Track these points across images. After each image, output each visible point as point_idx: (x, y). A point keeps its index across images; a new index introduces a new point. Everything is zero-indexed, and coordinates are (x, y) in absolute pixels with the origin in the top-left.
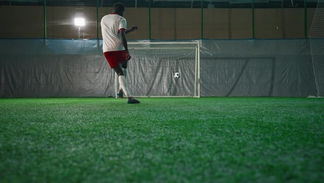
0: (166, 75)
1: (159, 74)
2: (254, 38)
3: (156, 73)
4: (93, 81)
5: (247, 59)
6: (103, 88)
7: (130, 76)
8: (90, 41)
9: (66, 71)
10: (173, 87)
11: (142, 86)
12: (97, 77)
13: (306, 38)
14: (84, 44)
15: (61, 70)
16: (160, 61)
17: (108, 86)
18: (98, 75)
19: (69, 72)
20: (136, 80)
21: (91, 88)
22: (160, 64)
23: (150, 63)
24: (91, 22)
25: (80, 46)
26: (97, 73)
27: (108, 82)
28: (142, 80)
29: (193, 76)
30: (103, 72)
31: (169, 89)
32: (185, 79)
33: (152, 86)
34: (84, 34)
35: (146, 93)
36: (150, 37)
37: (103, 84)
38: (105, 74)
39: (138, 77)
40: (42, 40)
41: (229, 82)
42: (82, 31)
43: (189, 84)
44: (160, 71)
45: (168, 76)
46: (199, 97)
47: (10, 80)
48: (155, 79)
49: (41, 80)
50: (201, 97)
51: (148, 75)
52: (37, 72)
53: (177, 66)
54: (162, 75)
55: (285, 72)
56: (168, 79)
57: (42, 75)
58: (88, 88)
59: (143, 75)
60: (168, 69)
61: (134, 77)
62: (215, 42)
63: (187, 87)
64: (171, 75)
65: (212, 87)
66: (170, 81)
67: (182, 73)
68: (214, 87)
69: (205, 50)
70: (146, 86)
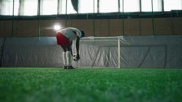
0: (103, 55)
1: (99, 55)
2: (154, 34)
5: (150, 46)
7: (83, 56)
9: (48, 53)
10: (106, 62)
11: (89, 62)
15: (46, 53)
16: (99, 47)
19: (50, 54)
20: (86, 58)
21: (62, 63)
22: (99, 50)
23: (94, 49)
28: (89, 58)
31: (104, 63)
32: (114, 58)
33: (94, 63)
35: (91, 65)
36: (94, 35)
39: (87, 56)
40: (37, 37)
41: (139, 59)
43: (116, 61)
44: (100, 53)
45: (104, 56)
47: (20, 59)
48: (97, 57)
49: (36, 58)
51: (93, 55)
52: (34, 54)
53: (109, 50)
54: (100, 57)
55: (174, 54)
56: (104, 58)
57: (36, 55)
58: (60, 63)
59: (90, 55)
60: (104, 52)
61: (85, 56)
62: (130, 37)
63: (114, 62)
64: (106, 55)
65: (130, 62)
66: (105, 59)
67: (112, 54)
68: (131, 62)
69: (125, 41)
70: (91, 62)
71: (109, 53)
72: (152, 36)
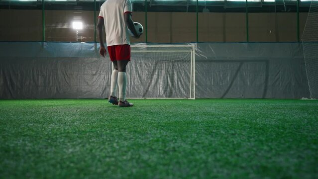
0: (162, 77)
1: (155, 77)
2: (248, 42)
3: (153, 75)
4: (90, 83)
5: (242, 62)
6: (101, 90)
8: (87, 44)
9: (64, 74)
10: (168, 89)
11: (138, 88)
12: (94, 79)
13: (299, 42)
14: (82, 46)
15: (59, 72)
16: (156, 64)
17: (105, 89)
18: (95, 77)
19: (66, 74)
20: (132, 83)
21: (89, 90)
22: (156, 67)
23: (147, 66)
24: (88, 25)
25: (77, 49)
26: (94, 75)
27: (104, 84)
28: (138, 82)
29: (189, 78)
30: (100, 75)
31: (165, 91)
32: (181, 81)
33: (148, 88)
34: (81, 37)
35: (142, 95)
36: (146, 41)
37: (100, 86)
38: (102, 76)
39: (134, 79)
40: (41, 43)
41: (223, 84)
42: (79, 34)
43: (184, 86)
44: (156, 73)
45: (164, 78)
46: (194, 99)
47: (9, 83)
48: (151, 81)
49: (39, 82)
50: (196, 99)
51: (144, 77)
52: (35, 74)
53: (173, 68)
54: (158, 78)
55: (279, 74)
56: (164, 82)
57: (40, 77)
58: (85, 90)
59: (140, 77)
60: (164, 72)
61: (131, 79)
62: (209, 45)
63: (182, 89)
64: (167, 77)
65: (207, 89)
66: (166, 84)
67: (177, 75)
68: (209, 89)
69: (201, 53)
70: (142, 88)
71: (173, 74)
72: (246, 45)
